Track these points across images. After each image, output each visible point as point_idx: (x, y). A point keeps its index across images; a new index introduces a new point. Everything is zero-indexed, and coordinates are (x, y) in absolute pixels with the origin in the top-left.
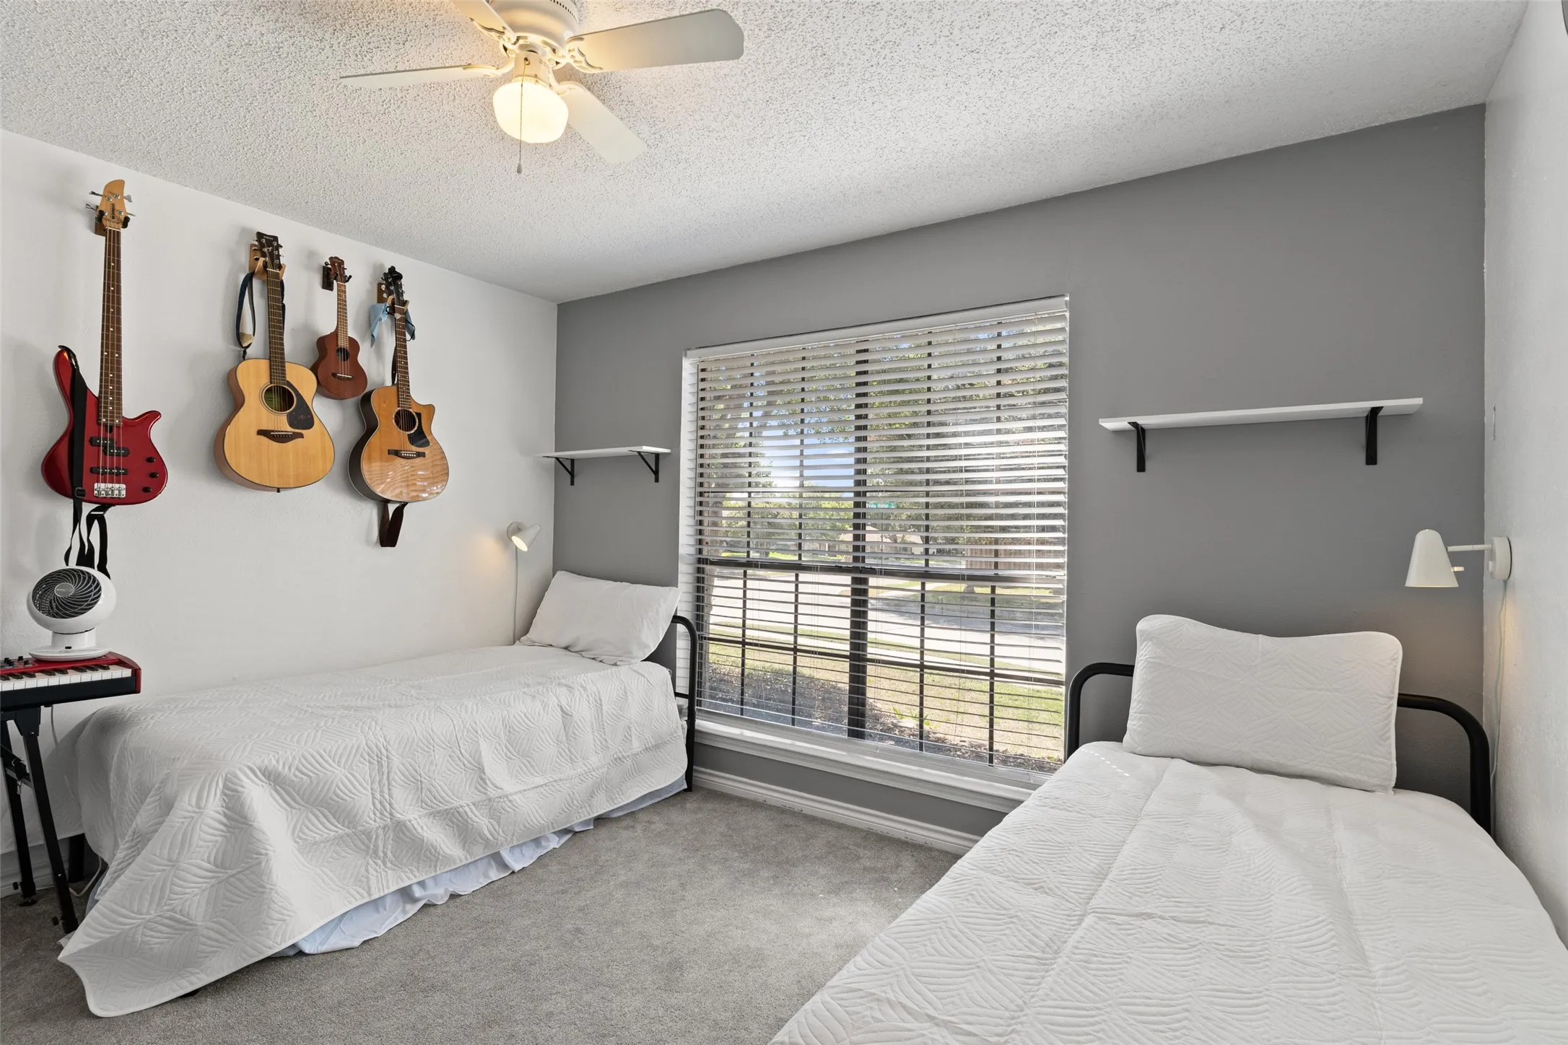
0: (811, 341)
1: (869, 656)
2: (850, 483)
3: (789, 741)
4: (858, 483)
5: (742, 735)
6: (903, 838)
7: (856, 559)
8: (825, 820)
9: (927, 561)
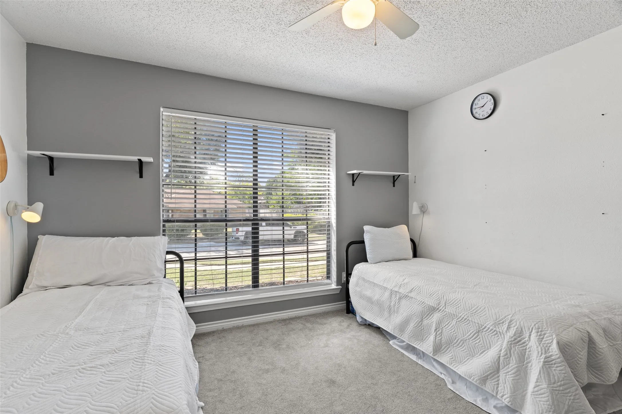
0: (230, 121)
1: (260, 254)
2: (251, 184)
3: (224, 299)
4: (254, 184)
5: (196, 304)
6: (287, 318)
7: (254, 215)
8: (230, 328)
9: (283, 215)
